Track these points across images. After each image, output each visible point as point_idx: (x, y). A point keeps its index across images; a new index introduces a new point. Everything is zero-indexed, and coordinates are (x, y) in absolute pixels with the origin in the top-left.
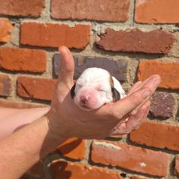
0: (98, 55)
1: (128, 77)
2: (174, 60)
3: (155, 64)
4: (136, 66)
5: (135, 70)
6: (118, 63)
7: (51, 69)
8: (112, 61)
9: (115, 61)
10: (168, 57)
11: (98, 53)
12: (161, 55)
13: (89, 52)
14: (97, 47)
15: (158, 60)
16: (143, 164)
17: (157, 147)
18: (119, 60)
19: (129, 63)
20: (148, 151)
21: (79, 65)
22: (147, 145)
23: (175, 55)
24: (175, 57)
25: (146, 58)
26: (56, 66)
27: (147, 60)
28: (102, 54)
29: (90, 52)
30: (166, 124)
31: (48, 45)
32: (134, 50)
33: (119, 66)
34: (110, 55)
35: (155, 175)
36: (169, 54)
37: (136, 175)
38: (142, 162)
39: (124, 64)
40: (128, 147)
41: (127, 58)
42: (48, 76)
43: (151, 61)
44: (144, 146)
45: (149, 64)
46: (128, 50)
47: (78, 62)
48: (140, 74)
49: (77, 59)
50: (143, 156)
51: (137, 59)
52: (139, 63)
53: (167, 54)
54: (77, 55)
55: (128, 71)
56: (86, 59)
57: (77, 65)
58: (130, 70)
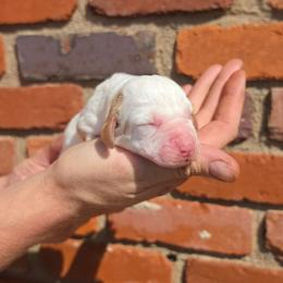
0: (98, 29)
1: (159, 65)
2: (245, 20)
3: (207, 32)
4: (173, 42)
5: (171, 50)
6: (136, 39)
7: (15, 69)
8: (125, 37)
9: (130, 37)
10: (233, 14)
12: (219, 12)
13: (80, 25)
14: (94, 13)
15: (212, 24)
16: (205, 235)
17: (228, 198)
18: (138, 34)
19: (157, 38)
20: (211, 207)
21: (64, 51)
22: (209, 196)
23: (246, 9)
24: (245, 13)
25: (188, 23)
26: (21, 60)
27: (191, 27)
28: (105, 25)
29: (82, 24)
30: (241, 153)
32: (163, 8)
33: (140, 46)
34: (120, 25)
35: (230, 252)
36: (234, 9)
37: (194, 256)
38: (202, 230)
39: (147, 40)
40: (175, 204)
41: (152, 28)
42: (12, 82)
44: (204, 200)
45: (195, 34)
46: (152, 10)
47: (60, 47)
48: (181, 57)
49: (58, 42)
50: (204, 218)
51: (172, 28)
52: (177, 33)
53: (229, 9)
54: (58, 35)
55: (158, 54)
56: (75, 40)
57: (60, 54)
58: (161, 52)
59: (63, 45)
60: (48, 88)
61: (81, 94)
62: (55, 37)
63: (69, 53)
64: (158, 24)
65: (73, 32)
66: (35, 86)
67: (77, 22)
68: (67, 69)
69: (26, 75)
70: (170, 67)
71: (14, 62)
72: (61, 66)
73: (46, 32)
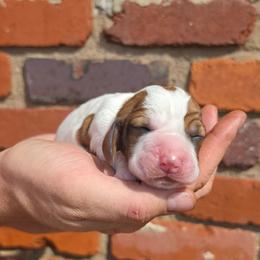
0: (111, 56)
2: (258, 56)
3: (221, 65)
4: (186, 72)
5: (184, 80)
6: (151, 68)
7: (21, 90)
8: (140, 65)
9: (145, 66)
10: (247, 50)
11: (110, 50)
12: (234, 47)
13: (93, 51)
14: (109, 39)
15: (227, 58)
17: (233, 221)
18: (153, 63)
19: (171, 69)
20: (216, 230)
21: (76, 76)
22: (215, 219)
23: (258, 45)
25: (203, 55)
26: (30, 82)
27: (206, 60)
28: (118, 53)
29: (95, 50)
30: (248, 179)
31: (13, 42)
32: (180, 40)
33: (154, 75)
34: (135, 54)
36: (248, 45)
38: (205, 251)
39: (162, 70)
40: (180, 227)
41: (167, 58)
42: (17, 102)
43: (214, 61)
44: (209, 222)
45: (209, 66)
47: (72, 72)
48: (195, 88)
49: (71, 66)
50: (209, 239)
51: (188, 60)
52: (191, 65)
53: (243, 45)
54: (70, 59)
55: (170, 82)
56: (88, 65)
57: (71, 77)
58: (174, 81)
59: (75, 69)
60: (56, 111)
62: (67, 61)
63: (81, 78)
65: (85, 57)
66: (42, 108)
67: (91, 48)
68: (78, 93)
69: (34, 97)
71: (22, 84)
72: (72, 90)
73: (57, 56)
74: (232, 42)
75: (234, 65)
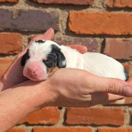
0: (32, 8)
1: (60, 27)
2: (97, 10)
3: (82, 14)
4: (67, 17)
5: (66, 20)
6: (51, 14)
9: (48, 13)
10: (92, 7)
11: (31, 5)
12: (87, 6)
15: (84, 11)
19: (60, 15)
21: (14, 17)
23: (97, 6)
24: (97, 7)
25: (75, 9)
27: (76, 12)
28: (35, 6)
29: (23, 5)
34: (43, 7)
36: (93, 5)
39: (56, 15)
41: (58, 10)
43: (79, 12)
45: (77, 14)
46: (60, 2)
47: (12, 15)
48: (71, 24)
49: (12, 12)
51: (67, 11)
52: (69, 14)
53: (91, 5)
55: (60, 22)
56: (20, 12)
57: (12, 18)
58: (61, 21)
59: (14, 14)
60: (4, 34)
61: (22, 38)
62: (10, 10)
63: (17, 18)
64: (61, 9)
67: (21, 4)
68: (15, 26)
70: (65, 28)
72: (12, 24)
74: (87, 4)
75: (88, 14)
